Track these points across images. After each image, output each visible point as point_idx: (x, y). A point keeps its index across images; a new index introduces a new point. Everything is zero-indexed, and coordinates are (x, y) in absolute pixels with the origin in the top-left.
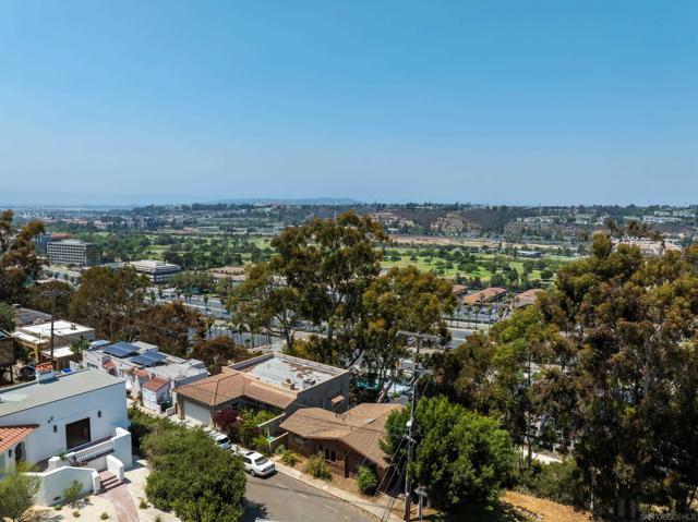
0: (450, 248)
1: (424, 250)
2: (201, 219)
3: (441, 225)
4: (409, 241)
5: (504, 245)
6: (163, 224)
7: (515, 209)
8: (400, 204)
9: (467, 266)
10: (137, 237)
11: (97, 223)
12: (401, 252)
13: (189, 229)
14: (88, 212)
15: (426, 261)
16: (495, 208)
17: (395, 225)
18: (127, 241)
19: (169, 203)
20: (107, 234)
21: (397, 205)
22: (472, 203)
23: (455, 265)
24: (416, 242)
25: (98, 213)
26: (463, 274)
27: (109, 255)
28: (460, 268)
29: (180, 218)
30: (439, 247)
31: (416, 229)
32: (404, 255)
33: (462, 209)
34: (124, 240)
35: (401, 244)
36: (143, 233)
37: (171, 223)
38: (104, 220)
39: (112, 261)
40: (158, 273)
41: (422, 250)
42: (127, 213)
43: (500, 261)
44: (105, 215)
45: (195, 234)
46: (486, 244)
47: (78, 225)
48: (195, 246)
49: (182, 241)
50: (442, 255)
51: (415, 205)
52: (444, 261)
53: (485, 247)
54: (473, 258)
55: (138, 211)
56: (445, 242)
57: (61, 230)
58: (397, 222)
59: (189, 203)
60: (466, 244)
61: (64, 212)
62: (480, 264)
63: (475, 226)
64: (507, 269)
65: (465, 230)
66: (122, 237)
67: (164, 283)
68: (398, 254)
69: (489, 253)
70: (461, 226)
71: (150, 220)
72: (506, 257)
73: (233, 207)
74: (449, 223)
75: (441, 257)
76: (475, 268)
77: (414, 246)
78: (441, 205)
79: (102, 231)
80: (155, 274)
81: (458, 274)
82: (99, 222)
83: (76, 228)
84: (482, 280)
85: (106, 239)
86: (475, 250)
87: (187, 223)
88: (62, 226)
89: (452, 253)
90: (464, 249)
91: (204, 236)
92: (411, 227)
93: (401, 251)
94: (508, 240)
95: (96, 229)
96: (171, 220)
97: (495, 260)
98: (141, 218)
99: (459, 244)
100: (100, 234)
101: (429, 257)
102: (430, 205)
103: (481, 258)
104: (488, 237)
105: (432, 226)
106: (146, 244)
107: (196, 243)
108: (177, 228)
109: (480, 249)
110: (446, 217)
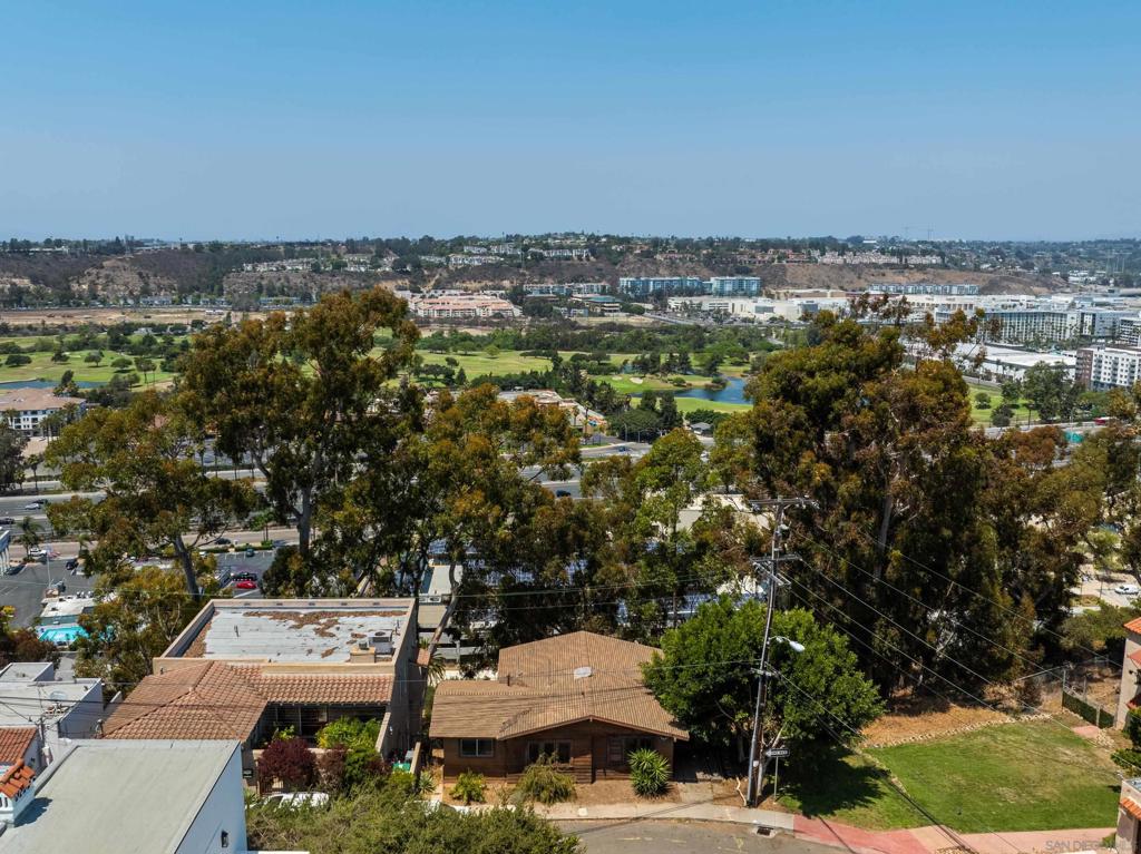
0: (129, 328)
1: (74, 337)
3: (93, 284)
4: (32, 320)
12: (24, 346)
23: (156, 363)
24: (49, 322)
30: (103, 329)
31: (41, 295)
33: (131, 251)
46: (198, 317)
51: (27, 244)
68: (20, 350)
70: (135, 283)
75: (117, 349)
77: (48, 331)
78: (85, 244)
86: (179, 329)
89: (136, 337)
92: (28, 291)
93: (24, 343)
94: (237, 307)
99: (144, 320)
101: (91, 352)
102: (60, 243)
109: (189, 328)
110: (102, 267)
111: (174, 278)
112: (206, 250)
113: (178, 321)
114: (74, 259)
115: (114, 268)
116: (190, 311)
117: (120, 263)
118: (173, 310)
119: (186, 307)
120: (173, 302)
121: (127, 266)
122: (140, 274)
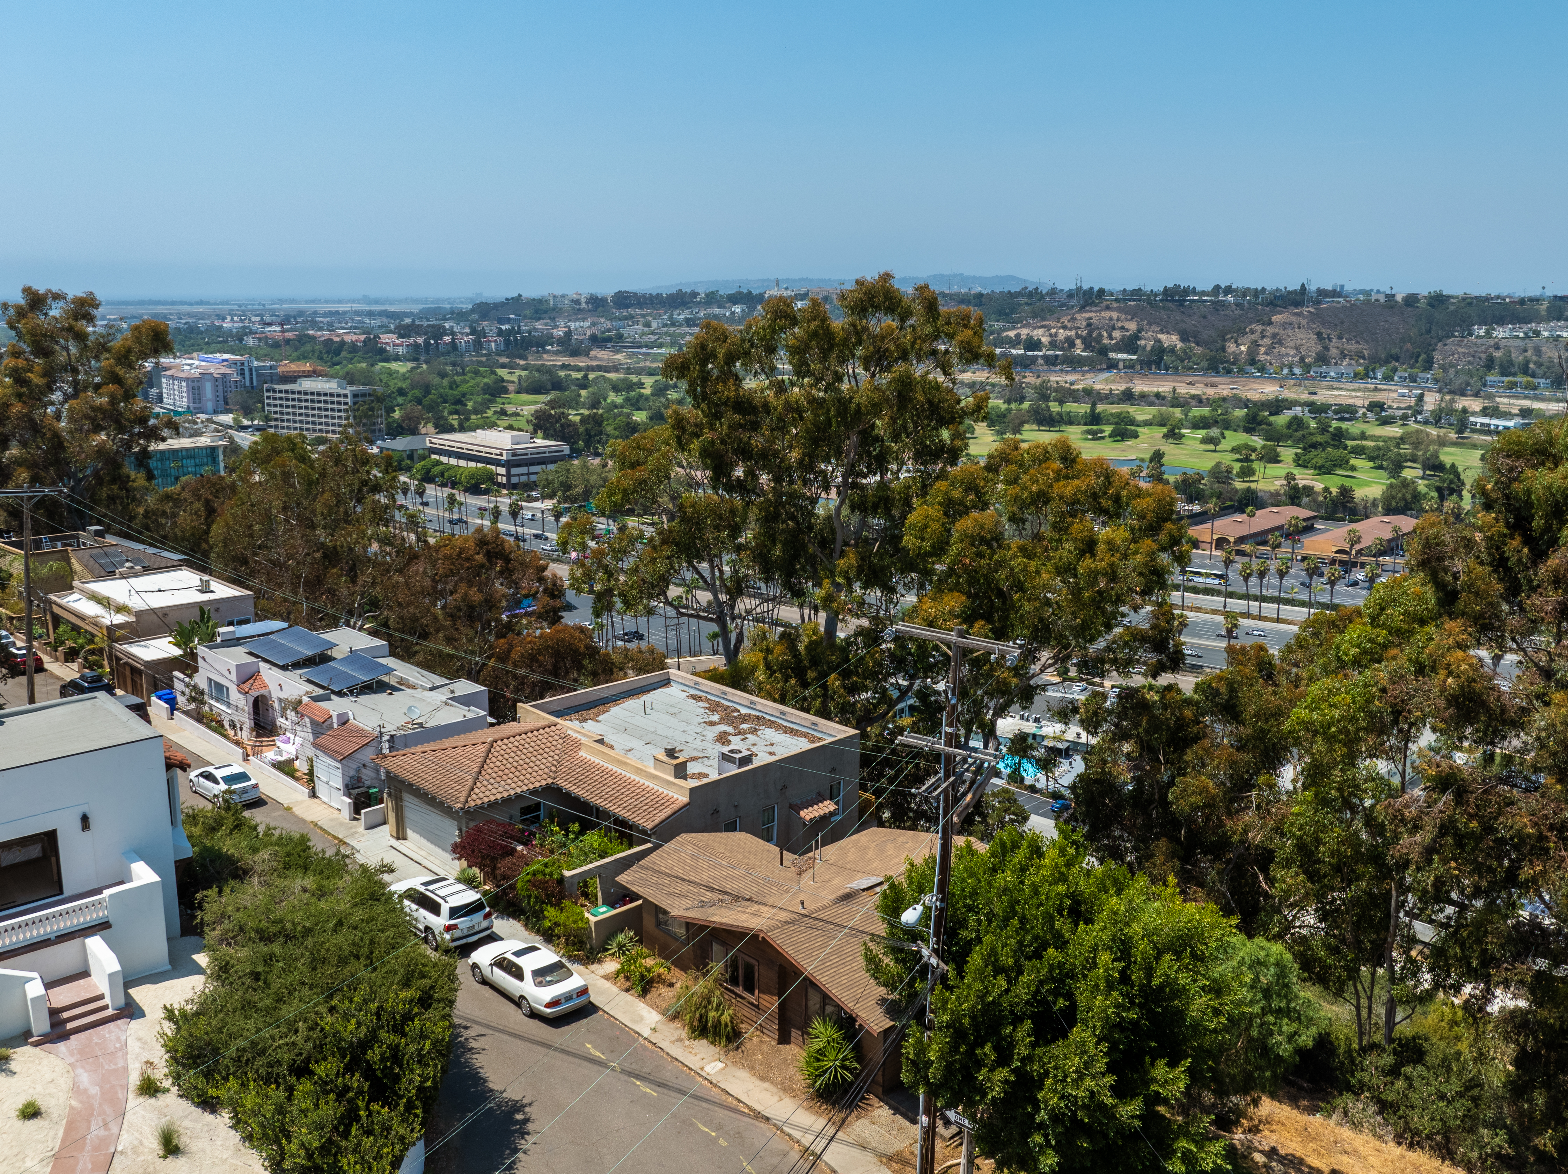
0: (1277, 406)
1: (1205, 411)
2: (632, 331)
3: (1255, 345)
4: (1164, 387)
5: (1431, 401)
6: (540, 343)
7: (1469, 301)
8: (1147, 289)
9: (1318, 457)
10: (476, 373)
11: (388, 339)
12: (1140, 418)
13: (602, 355)
14: (370, 314)
15: (1206, 441)
16: (1411, 300)
17: (1130, 344)
18: (453, 385)
19: (558, 292)
20: (410, 365)
21: (1138, 292)
22: (1348, 288)
23: (1287, 453)
24: (1183, 390)
25: (392, 315)
26: (1304, 478)
27: (407, 417)
28: (1300, 462)
29: (582, 327)
30: (1246, 403)
31: (1186, 356)
32: (1148, 424)
33: (1317, 302)
34: (445, 382)
35: (1143, 396)
36: (492, 366)
37: (561, 342)
38: (404, 332)
39: (414, 431)
40: (515, 461)
41: (1197, 412)
42: (459, 316)
43: (1416, 445)
44: (408, 321)
45: (615, 368)
46: (1379, 397)
47: (343, 343)
48: (612, 397)
49: (584, 384)
50: (1252, 424)
51: (1186, 291)
52: (1257, 441)
53: (1376, 407)
54: (1339, 436)
55: (485, 310)
56: (1268, 390)
57: (304, 357)
58: (1136, 337)
59: (607, 290)
60: (1324, 396)
61: (315, 313)
62: (1359, 451)
63: (1353, 347)
64: (1434, 466)
65: (1322, 359)
66: (443, 375)
67: (528, 487)
68: (1133, 422)
69: (1386, 422)
70: (1311, 346)
71: (509, 332)
72: (1433, 432)
73: (712, 298)
74: (1277, 340)
75: (1249, 430)
76: (1343, 463)
77: (1176, 401)
78: (1256, 293)
79: (397, 358)
80: (508, 465)
81: (1290, 477)
82: (393, 338)
83: (337, 353)
84: (1359, 494)
85: (404, 378)
86: (1347, 412)
87: (598, 341)
88: (308, 347)
89: (1281, 420)
90: (1316, 409)
91: (639, 372)
92: (1172, 350)
93: (1141, 413)
94: (1445, 387)
95: (383, 355)
96: (560, 333)
97: (1402, 439)
98: (489, 327)
99: (1305, 397)
100: (394, 366)
101: (1215, 432)
102: (1228, 290)
103: (1363, 436)
104: (1388, 378)
105: (1231, 347)
106: (498, 390)
107: (616, 388)
108: (575, 353)
109: (1361, 411)
110: (1270, 323)
111: (1367, 342)
112: (1423, 304)
113: (1350, 402)
114: (1238, 312)
115: (1284, 325)
116: (1376, 389)
117: (1293, 319)
118: (1351, 386)
119: (1370, 384)
120: (1356, 375)
121: (1303, 322)
122: (1319, 334)
